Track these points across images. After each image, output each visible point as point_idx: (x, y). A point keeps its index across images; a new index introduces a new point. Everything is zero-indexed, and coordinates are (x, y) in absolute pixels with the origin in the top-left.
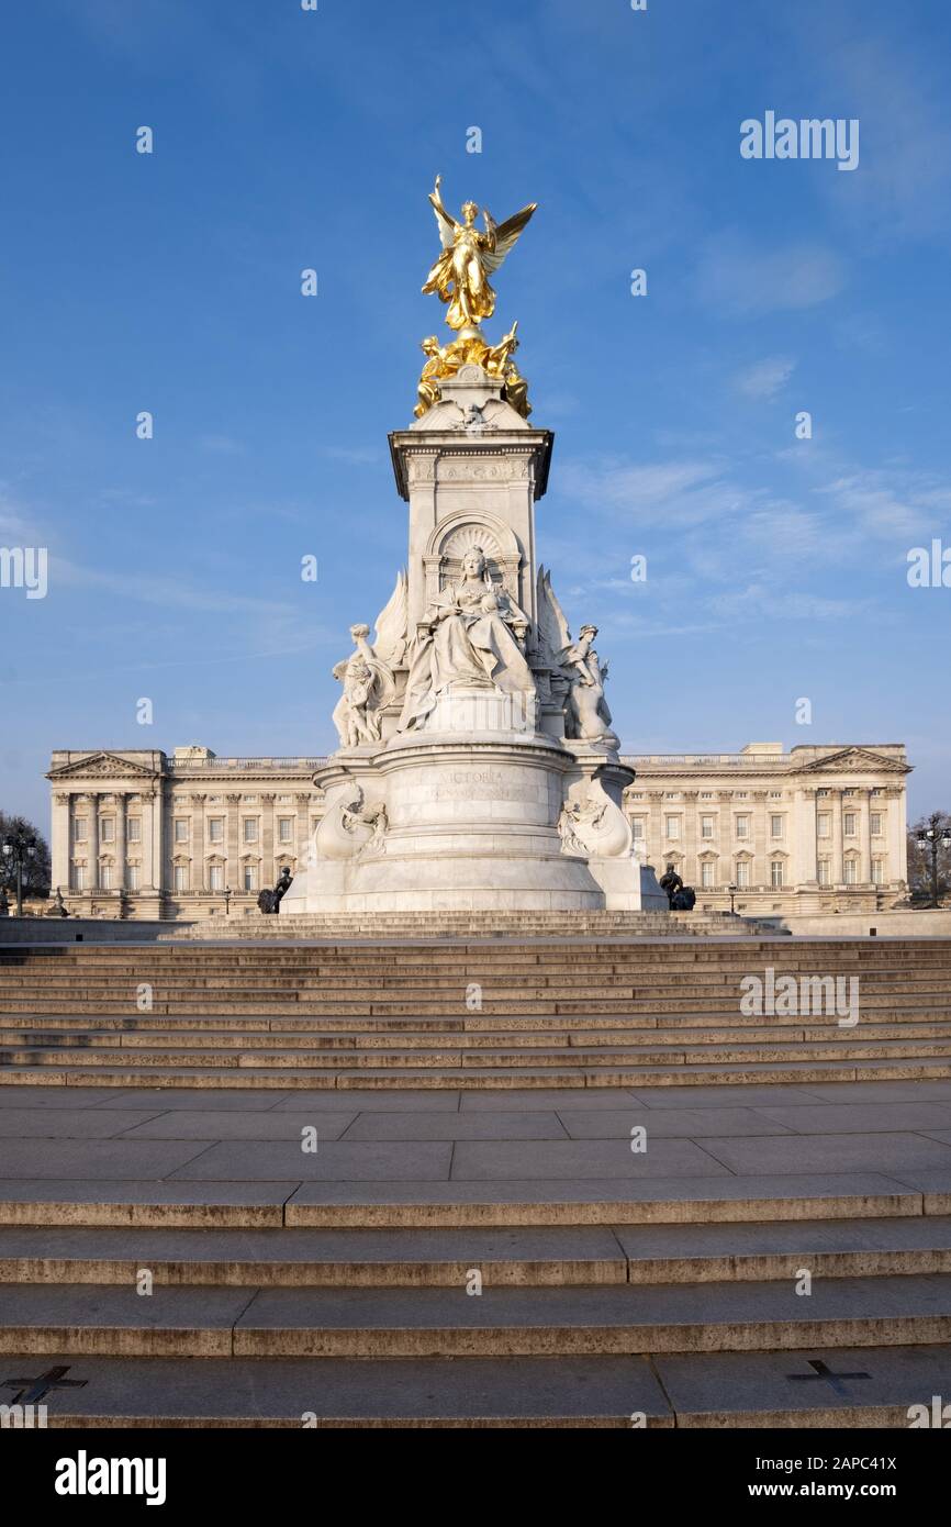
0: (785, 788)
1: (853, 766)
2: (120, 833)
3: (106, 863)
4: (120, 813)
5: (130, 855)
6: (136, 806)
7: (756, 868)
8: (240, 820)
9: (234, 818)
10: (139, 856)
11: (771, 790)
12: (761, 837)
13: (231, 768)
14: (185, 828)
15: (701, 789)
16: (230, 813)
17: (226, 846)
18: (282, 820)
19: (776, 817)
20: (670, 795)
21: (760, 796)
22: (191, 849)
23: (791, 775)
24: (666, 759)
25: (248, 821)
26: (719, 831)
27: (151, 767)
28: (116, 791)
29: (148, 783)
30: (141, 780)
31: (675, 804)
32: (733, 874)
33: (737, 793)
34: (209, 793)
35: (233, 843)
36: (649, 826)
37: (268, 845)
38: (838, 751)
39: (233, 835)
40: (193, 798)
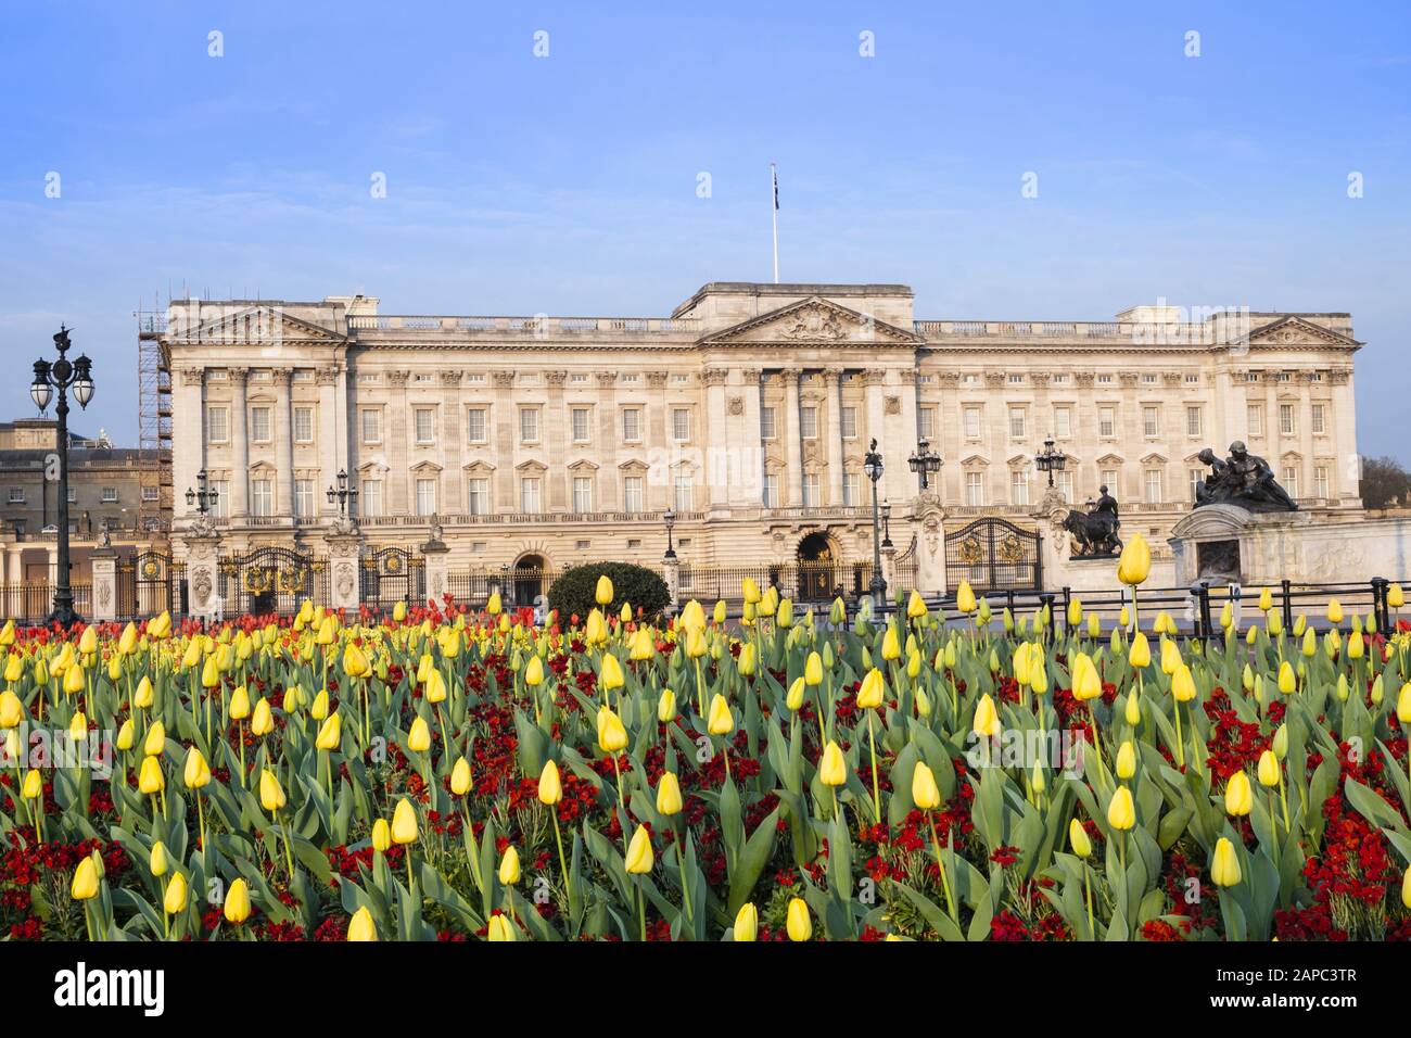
0: (1203, 369)
1: (1290, 341)
2: (283, 430)
3: (260, 475)
4: (283, 399)
5: (297, 464)
6: (305, 388)
7: (1171, 478)
8: (463, 410)
9: (452, 407)
10: (312, 464)
11: (1184, 372)
12: (1174, 436)
13: (448, 331)
14: (376, 422)
15: (1099, 370)
16: (446, 400)
17: (441, 449)
18: (527, 410)
19: (1193, 409)
20: (1058, 377)
21: (1171, 380)
22: (389, 453)
23: (1212, 351)
24: (1053, 327)
25: (476, 411)
26: (1122, 427)
27: (333, 329)
28: (277, 364)
29: (328, 353)
30: (318, 349)
31: (1065, 390)
32: (1142, 485)
33: (1143, 375)
34: (415, 369)
35: (451, 444)
36: (1033, 421)
37: (505, 447)
38: (1270, 320)
39: (452, 432)
40: (390, 376)
